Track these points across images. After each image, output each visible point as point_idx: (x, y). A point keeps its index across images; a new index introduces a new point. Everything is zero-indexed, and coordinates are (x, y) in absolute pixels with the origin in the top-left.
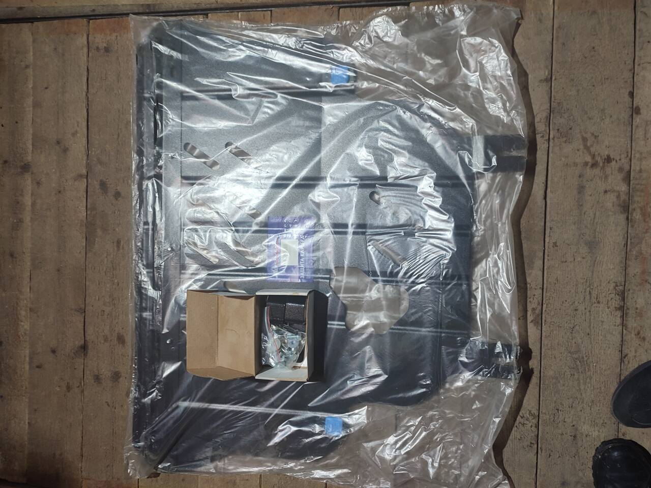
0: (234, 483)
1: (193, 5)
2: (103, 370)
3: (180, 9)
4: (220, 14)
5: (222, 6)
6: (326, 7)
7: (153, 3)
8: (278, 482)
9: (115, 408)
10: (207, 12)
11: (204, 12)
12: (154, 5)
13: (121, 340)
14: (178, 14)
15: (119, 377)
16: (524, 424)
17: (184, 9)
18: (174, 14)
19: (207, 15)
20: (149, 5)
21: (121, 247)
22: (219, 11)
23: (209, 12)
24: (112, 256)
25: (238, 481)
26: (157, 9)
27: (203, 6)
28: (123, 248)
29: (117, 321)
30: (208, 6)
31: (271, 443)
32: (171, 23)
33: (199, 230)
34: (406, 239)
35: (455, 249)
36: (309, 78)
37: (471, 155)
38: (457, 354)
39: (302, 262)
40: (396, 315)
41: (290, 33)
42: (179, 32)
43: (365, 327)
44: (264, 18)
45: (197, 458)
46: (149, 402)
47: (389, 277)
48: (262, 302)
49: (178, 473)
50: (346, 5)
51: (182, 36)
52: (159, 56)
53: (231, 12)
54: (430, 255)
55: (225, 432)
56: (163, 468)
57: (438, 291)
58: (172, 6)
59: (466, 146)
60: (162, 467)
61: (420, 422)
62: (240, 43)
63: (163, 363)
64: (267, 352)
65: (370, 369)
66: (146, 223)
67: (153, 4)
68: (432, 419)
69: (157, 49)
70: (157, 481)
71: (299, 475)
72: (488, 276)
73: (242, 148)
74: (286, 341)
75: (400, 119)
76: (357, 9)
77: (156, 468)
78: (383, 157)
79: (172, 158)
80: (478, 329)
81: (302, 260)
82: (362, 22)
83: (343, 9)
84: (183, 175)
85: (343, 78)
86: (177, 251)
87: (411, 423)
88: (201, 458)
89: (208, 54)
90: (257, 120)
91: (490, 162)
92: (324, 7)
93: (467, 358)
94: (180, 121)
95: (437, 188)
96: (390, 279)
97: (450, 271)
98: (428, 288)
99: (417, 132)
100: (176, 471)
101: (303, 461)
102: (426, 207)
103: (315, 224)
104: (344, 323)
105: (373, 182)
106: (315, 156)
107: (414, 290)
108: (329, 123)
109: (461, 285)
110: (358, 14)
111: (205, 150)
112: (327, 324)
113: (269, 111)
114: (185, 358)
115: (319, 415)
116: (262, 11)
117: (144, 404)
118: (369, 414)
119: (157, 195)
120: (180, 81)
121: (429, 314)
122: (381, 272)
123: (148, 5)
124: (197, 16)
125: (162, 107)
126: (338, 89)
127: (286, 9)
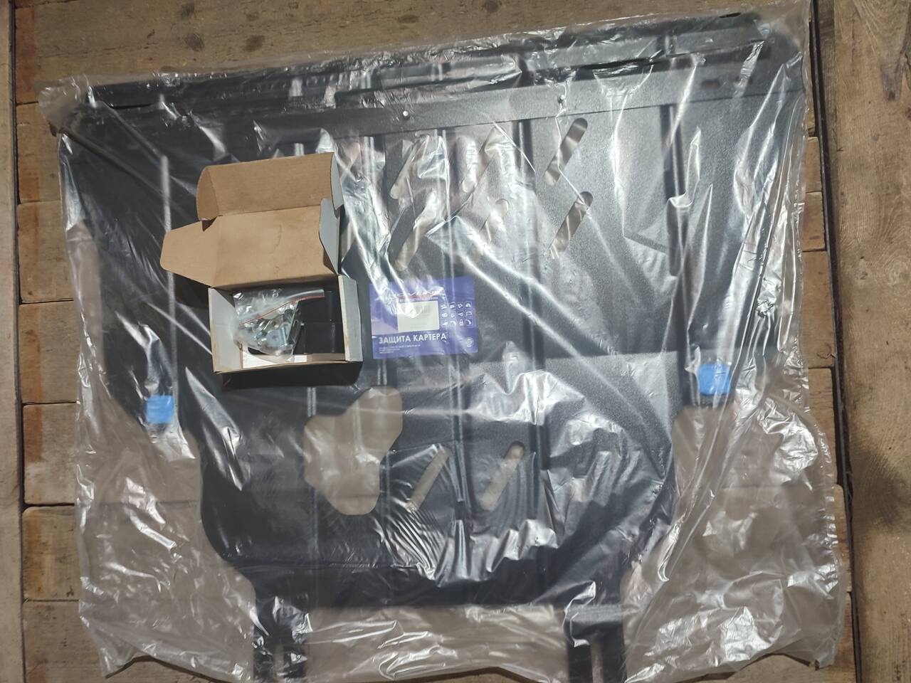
0: (59, 259)
1: (833, 107)
2: (203, 19)
3: (825, 83)
4: (817, 158)
5: (832, 160)
6: (832, 345)
7: (836, 32)
9: (147, 48)
10: (821, 133)
11: (820, 127)
12: (832, 34)
13: (254, 44)
14: (817, 81)
15: (194, 49)
17: (826, 90)
18: (816, 73)
19: (816, 134)
20: (831, 23)
21: (405, 24)
22: (822, 155)
23: (821, 137)
24: (388, 10)
25: (61, 264)
26: (825, 39)
27: (831, 126)
28: (403, 28)
29: (284, 32)
30: (831, 135)
31: (119, 316)
32: (798, 73)
34: (451, 506)
35: (439, 586)
36: (708, 328)
37: (591, 604)
38: (284, 595)
39: (405, 339)
40: (335, 493)
41: (785, 291)
42: (783, 88)
43: (312, 450)
44: (811, 239)
45: (85, 196)
46: (162, 108)
47: (391, 483)
48: (330, 284)
49: (59, 167)
50: (838, 379)
51: (776, 93)
52: (737, 57)
53: (821, 177)
54: (430, 546)
55: (130, 238)
56: (63, 143)
57: (375, 561)
58: (831, 68)
59: (604, 596)
60: (65, 141)
62: (766, 203)
63: (222, 124)
64: (254, 299)
65: (250, 462)
66: (447, 67)
67: (833, 32)
69: (750, 52)
70: (46, 132)
71: (81, 363)
72: (405, 634)
73: (583, 221)
74: (277, 326)
75: (644, 485)
76: (831, 399)
77: (62, 131)
78: (580, 460)
79: (560, 101)
81: (408, 339)
82: (808, 410)
83: (830, 375)
84: (533, 123)
85: (710, 387)
88: (86, 203)
89: (743, 146)
90: (631, 243)
91: (579, 637)
92: (832, 341)
93: (279, 611)
94: (623, 108)
95: (534, 551)
96: (388, 484)
97: (407, 580)
98: (379, 545)
99: (625, 512)
100: (62, 166)
101: (100, 369)
102: (504, 535)
103: (466, 355)
104: (314, 413)
105: (539, 448)
106: (575, 346)
107: (374, 523)
108: (633, 367)
110: (823, 400)
111: (577, 156)
112: (312, 386)
113: (648, 264)
114: (234, 158)
115: (175, 387)
116: (825, 234)
117: (157, 100)
118: (186, 463)
119: (494, 82)
120: (694, 101)
121: (340, 547)
122: (397, 469)
123: (833, 21)
124: (813, 115)
125: (647, 71)
126: (691, 379)
127: (827, 276)
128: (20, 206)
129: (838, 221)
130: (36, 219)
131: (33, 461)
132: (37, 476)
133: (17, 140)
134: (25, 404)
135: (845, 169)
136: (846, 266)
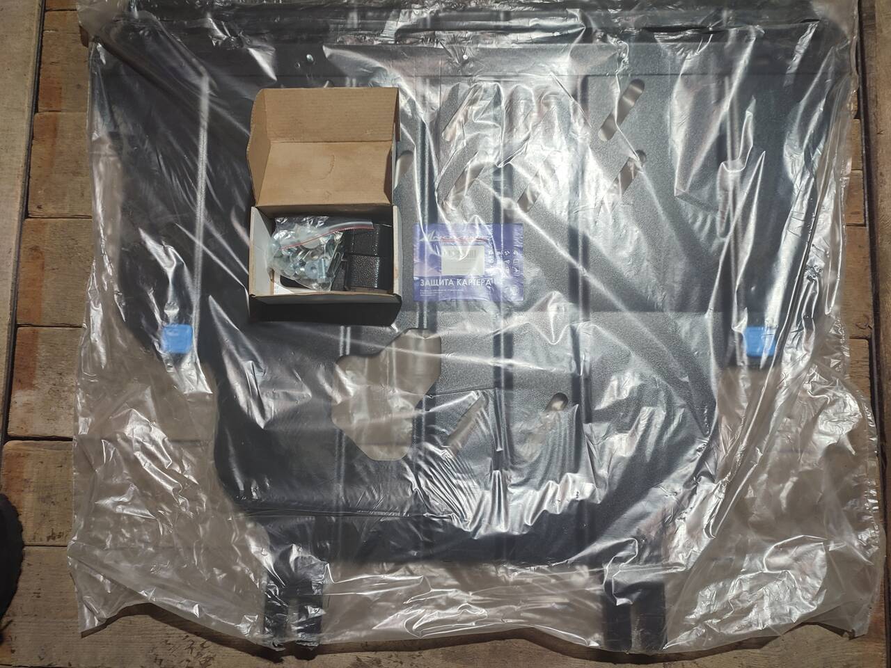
0: (76, 174)
1: (874, 93)
3: (868, 71)
4: (859, 139)
5: (873, 142)
6: (871, 317)
7: (877, 26)
8: (81, 247)
10: (862, 116)
11: (862, 111)
16: (191, 648)
17: (868, 76)
18: (860, 60)
19: (858, 117)
20: (873, 17)
22: (863, 136)
23: (863, 120)
25: (80, 179)
26: (867, 31)
27: (872, 110)
30: (872, 118)
31: (144, 235)
32: (846, 56)
33: (498, 108)
34: (489, 455)
35: (475, 538)
36: (756, 290)
37: (633, 562)
38: (302, 543)
39: (448, 282)
40: (363, 439)
41: (832, 257)
42: (831, 69)
43: (342, 389)
44: (852, 213)
45: (115, 108)
46: (207, 26)
47: (426, 428)
48: (381, 215)
49: (89, 77)
50: (874, 350)
51: (825, 74)
52: (793, 34)
53: (862, 157)
54: (465, 496)
55: (160, 156)
56: (96, 52)
57: (406, 510)
58: (872, 57)
59: (646, 554)
60: (99, 50)
61: (189, 481)
62: (814, 173)
63: (273, 49)
64: (296, 225)
65: (274, 398)
66: (508, 16)
67: (875, 25)
68: (194, 500)
69: (806, 30)
70: (76, 41)
71: (93, 283)
72: (433, 590)
73: (635, 179)
74: (316, 257)
75: (688, 442)
76: (868, 369)
77: (96, 40)
78: (624, 416)
79: (620, 60)
80: (344, 576)
81: (451, 282)
82: (847, 377)
83: (867, 346)
84: (589, 78)
85: (757, 347)
86: (462, 71)
87: (186, 466)
88: (116, 116)
89: (794, 119)
90: (683, 203)
91: (621, 595)
92: (870, 313)
93: (297, 559)
94: (681, 73)
95: (575, 505)
96: (423, 429)
97: (440, 530)
98: (410, 493)
99: (669, 469)
100: (93, 75)
101: (116, 288)
102: (543, 488)
103: (511, 303)
104: (348, 352)
105: (583, 400)
106: (625, 301)
107: (405, 469)
108: (679, 324)
109: (416, 548)
110: (860, 369)
111: (633, 116)
112: (346, 325)
113: (698, 224)
114: (282, 86)
115: (195, 315)
116: (865, 210)
117: (204, 16)
118: (199, 397)
119: (557, 34)
120: (751, 70)
121: (367, 494)
122: (434, 414)
123: (874, 15)
124: (856, 99)
125: (706, 40)
126: (737, 339)
127: (867, 249)
128: (37, 114)
129: (877, 200)
130: (55, 130)
131: (22, 388)
132: (25, 405)
133: (42, 46)
134: (20, 326)
135: (884, 152)
136: (884, 242)
